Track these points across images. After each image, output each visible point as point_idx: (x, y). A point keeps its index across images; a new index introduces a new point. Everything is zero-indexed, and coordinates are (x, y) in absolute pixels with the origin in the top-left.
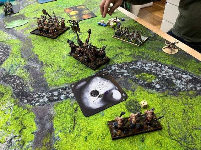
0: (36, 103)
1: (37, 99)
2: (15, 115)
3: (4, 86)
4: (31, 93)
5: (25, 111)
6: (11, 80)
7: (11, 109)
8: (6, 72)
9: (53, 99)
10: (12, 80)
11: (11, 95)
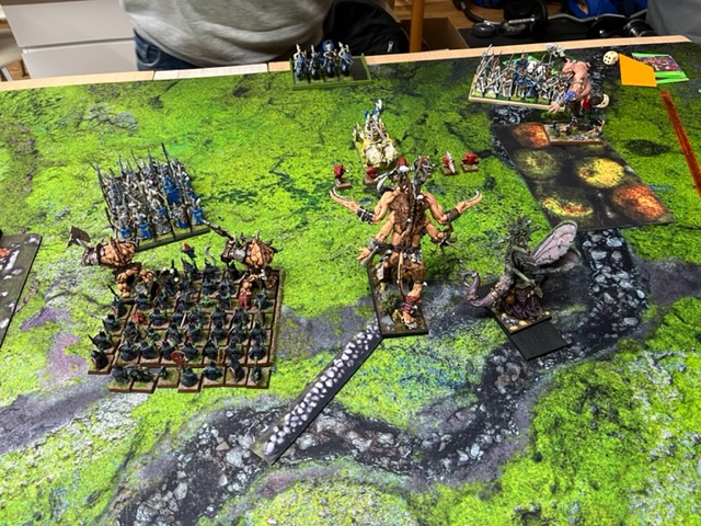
0: (637, 297)
1: (621, 295)
2: (688, 343)
3: (550, 391)
4: (595, 310)
5: (672, 320)
6: (512, 373)
7: (663, 357)
8: (454, 397)
9: (620, 260)
10: (517, 369)
11: (598, 364)
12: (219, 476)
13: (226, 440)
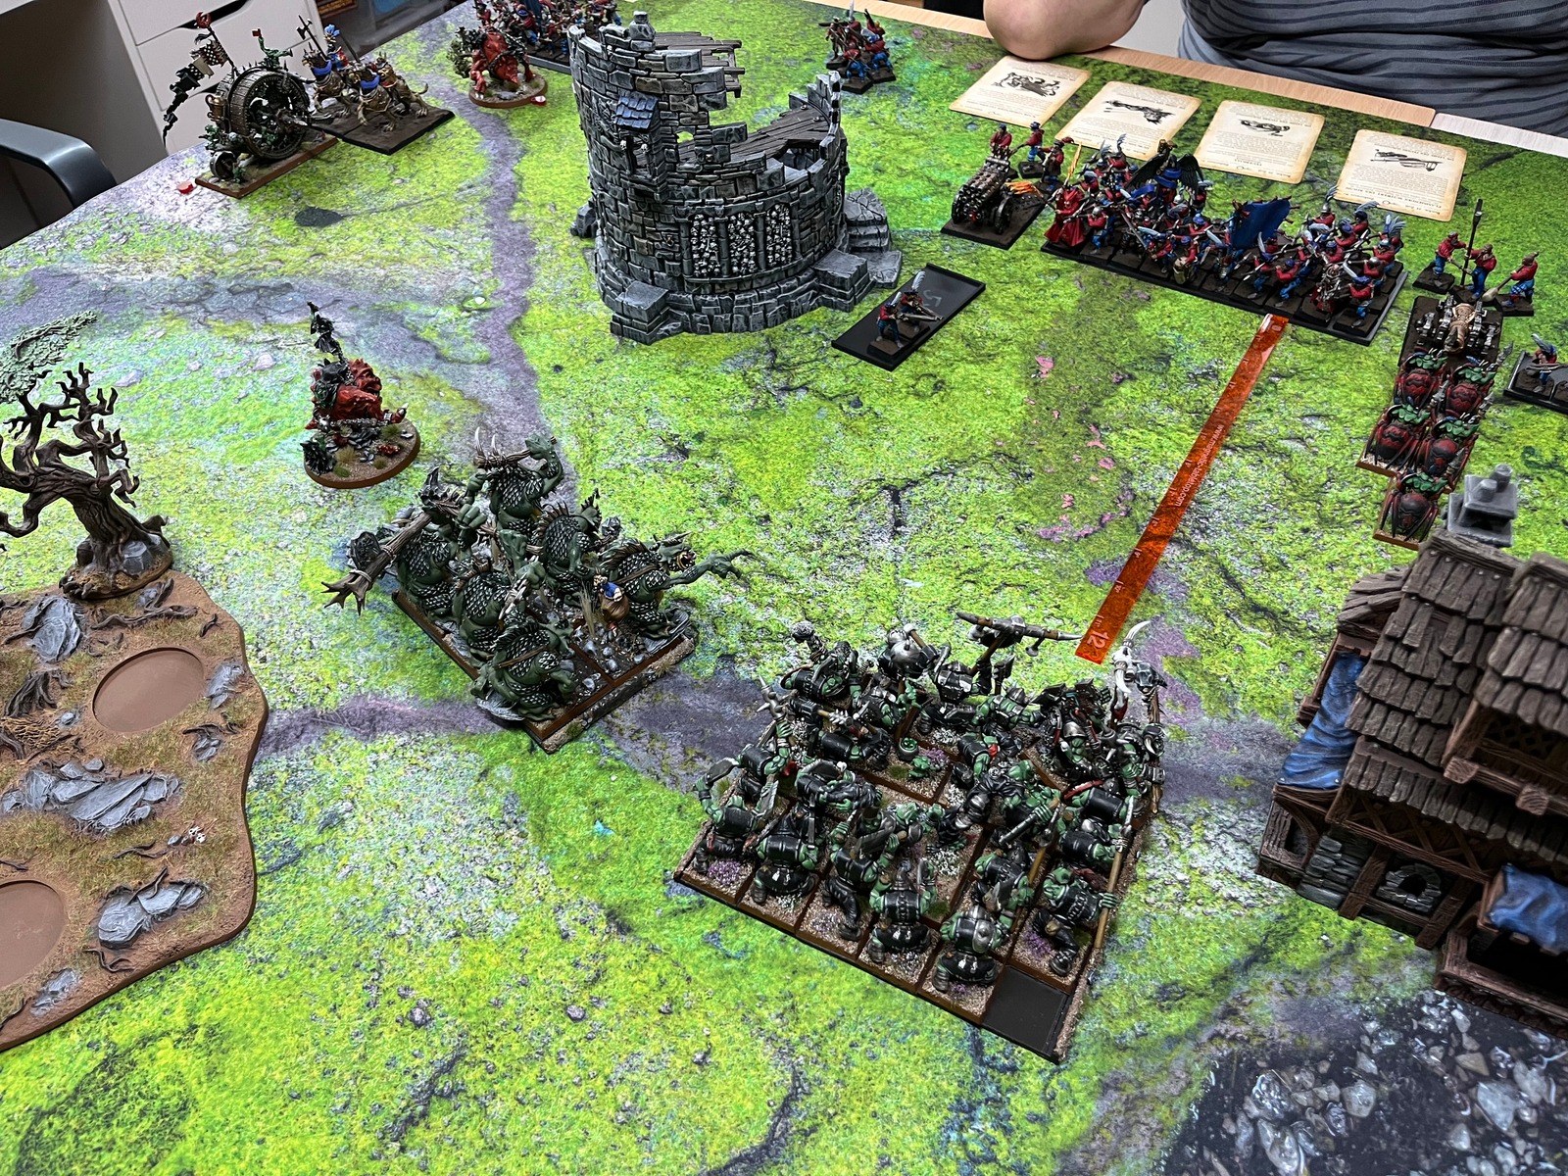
12: (1453, 1122)
13: (1485, 1050)
